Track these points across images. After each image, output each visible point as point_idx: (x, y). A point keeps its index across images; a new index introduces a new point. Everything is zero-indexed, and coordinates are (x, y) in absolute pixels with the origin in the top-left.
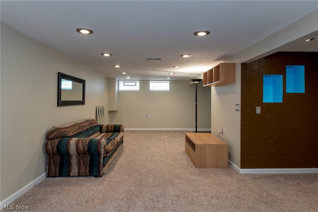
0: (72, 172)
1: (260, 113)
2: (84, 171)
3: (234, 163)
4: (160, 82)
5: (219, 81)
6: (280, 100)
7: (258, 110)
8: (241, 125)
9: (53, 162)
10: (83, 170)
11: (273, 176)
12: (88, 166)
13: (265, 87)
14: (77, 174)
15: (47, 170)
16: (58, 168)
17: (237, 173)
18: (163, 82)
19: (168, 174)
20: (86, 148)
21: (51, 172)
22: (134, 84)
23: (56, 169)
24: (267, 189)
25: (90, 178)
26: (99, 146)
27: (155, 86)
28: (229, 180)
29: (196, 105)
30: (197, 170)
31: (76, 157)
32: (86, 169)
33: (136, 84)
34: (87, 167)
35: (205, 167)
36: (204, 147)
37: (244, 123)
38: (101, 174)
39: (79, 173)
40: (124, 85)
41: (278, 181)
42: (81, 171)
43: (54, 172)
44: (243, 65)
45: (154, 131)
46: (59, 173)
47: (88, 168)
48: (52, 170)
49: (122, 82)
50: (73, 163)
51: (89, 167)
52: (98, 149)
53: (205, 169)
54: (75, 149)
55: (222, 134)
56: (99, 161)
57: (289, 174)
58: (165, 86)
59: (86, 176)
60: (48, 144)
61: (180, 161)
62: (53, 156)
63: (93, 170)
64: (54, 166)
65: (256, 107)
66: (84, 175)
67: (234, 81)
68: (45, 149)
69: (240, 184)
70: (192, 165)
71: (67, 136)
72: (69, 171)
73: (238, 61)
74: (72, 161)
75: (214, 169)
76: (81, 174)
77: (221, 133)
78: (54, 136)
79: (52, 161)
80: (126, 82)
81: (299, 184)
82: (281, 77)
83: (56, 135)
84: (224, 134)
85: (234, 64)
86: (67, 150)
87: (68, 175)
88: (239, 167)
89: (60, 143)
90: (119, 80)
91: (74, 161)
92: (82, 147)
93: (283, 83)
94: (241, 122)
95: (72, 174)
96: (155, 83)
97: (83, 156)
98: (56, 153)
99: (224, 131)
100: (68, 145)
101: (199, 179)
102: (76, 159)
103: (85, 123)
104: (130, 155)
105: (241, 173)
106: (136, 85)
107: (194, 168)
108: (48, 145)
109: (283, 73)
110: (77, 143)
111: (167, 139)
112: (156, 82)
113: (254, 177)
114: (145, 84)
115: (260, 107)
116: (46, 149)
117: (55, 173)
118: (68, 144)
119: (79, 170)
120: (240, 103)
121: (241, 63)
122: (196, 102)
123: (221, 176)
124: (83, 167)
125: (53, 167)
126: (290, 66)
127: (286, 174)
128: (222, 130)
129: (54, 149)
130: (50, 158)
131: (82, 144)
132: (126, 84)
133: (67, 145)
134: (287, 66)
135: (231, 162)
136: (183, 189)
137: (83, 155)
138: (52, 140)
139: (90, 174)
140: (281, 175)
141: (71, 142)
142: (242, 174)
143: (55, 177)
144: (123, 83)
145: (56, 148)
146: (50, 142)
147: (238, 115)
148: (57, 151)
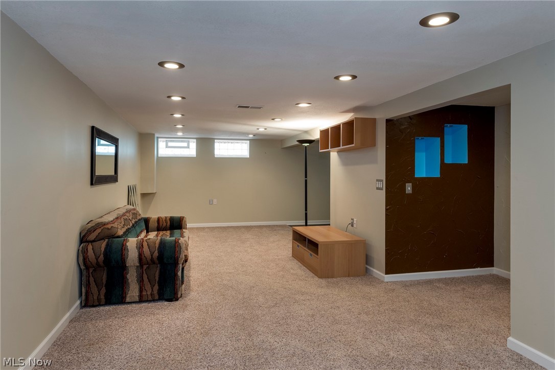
0: (128, 295)
1: (411, 192)
2: (149, 293)
3: (373, 268)
4: (232, 143)
5: (353, 145)
6: (437, 174)
7: (409, 188)
8: (387, 210)
9: (95, 281)
10: (148, 290)
11: (429, 282)
12: (157, 284)
13: (417, 155)
14: (137, 298)
15: (84, 294)
16: (103, 291)
17: (381, 282)
18: (238, 143)
19: (283, 289)
20: (156, 254)
21: (90, 298)
22: (185, 144)
23: (99, 293)
24: (426, 298)
25: (160, 303)
26: (177, 249)
27: (224, 149)
28: (373, 291)
29: (306, 181)
30: (323, 282)
31: (135, 271)
32: (152, 289)
33: (188, 145)
34: (154, 286)
35: (333, 277)
36: (331, 245)
37: (390, 208)
38: (179, 296)
39: (141, 296)
40: (167, 147)
41: (438, 287)
42: (144, 293)
43: (95, 298)
44: (388, 121)
45: (224, 227)
46: (105, 298)
47: (156, 287)
48: (92, 294)
49: (163, 141)
50: (130, 280)
51: (159, 285)
52: (175, 255)
53: (335, 279)
54: (137, 256)
55: (352, 226)
56: (176, 275)
57: (449, 278)
58: (239, 149)
59: (154, 300)
60: (87, 249)
61: (292, 271)
62: (95, 270)
63: (165, 290)
64: (97, 286)
65: (407, 184)
66: (150, 298)
67: (373, 144)
68: (81, 258)
69: (390, 294)
70: (312, 274)
71: (116, 235)
72: (122, 293)
73: (381, 117)
74: (128, 276)
75: (346, 278)
76: (145, 298)
77: (350, 225)
78: (97, 236)
79: (92, 279)
80: (171, 141)
81: (464, 289)
82: (439, 139)
83: (99, 234)
84: (355, 225)
85: (374, 120)
86: (122, 258)
87: (122, 301)
88: (383, 273)
89: (109, 247)
90: (158, 138)
91: (132, 277)
92: (149, 252)
93: (441, 149)
94: (386, 206)
95: (128, 300)
96: (223, 144)
97: (148, 268)
98: (101, 264)
99: (355, 222)
100: (125, 250)
101: (330, 292)
102: (135, 274)
103: (128, 214)
104: (204, 266)
105: (386, 280)
106: (188, 147)
107: (316, 279)
108: (88, 252)
109: (441, 134)
110: (140, 246)
111: (252, 239)
112: (225, 143)
113: (406, 285)
114: (206, 144)
115: (411, 184)
116: (84, 259)
117: (99, 300)
118: (124, 248)
119: (141, 291)
120: (383, 177)
121: (386, 120)
122: (306, 177)
123: (360, 286)
124: (148, 286)
125: (94, 289)
126: (449, 125)
127: (445, 278)
128: (353, 219)
129: (99, 257)
130: (89, 274)
131: (149, 248)
132: (170, 144)
133: (122, 251)
134: (446, 125)
135: (368, 267)
136: (315, 306)
137: (148, 266)
138: (94, 244)
139: (159, 297)
140: (439, 280)
141: (128, 244)
142: (387, 282)
143: (100, 305)
144: (165, 143)
145: (102, 255)
146: (90, 247)
147: (381, 197)
148: (104, 262)
